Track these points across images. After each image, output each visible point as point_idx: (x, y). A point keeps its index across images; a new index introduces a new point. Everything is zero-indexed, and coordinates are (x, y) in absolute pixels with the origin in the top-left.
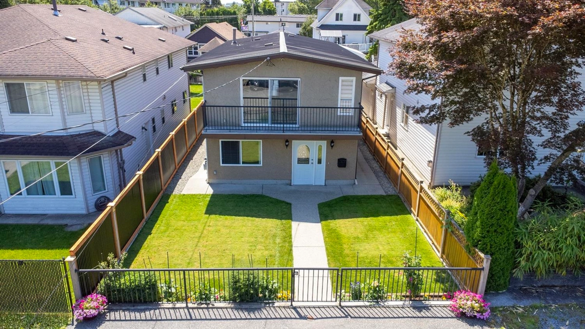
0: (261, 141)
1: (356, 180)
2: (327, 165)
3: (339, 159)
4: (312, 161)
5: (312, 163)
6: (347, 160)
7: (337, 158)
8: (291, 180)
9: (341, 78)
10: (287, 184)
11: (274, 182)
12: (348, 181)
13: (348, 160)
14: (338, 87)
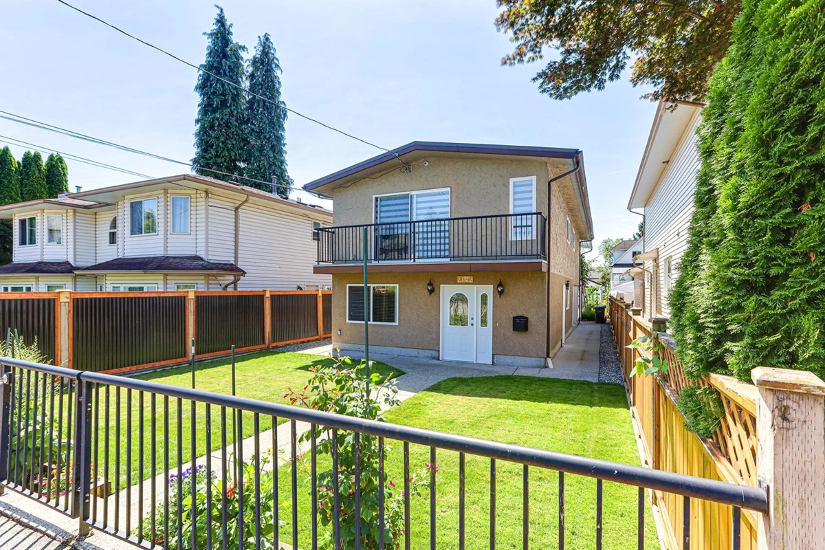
0: (397, 285)
1: (549, 360)
2: (494, 328)
3: (514, 318)
4: (472, 322)
5: (472, 325)
6: (529, 319)
7: (512, 316)
8: (439, 351)
9: (512, 181)
10: (434, 358)
11: (414, 352)
12: (534, 359)
13: (532, 320)
14: (508, 195)
